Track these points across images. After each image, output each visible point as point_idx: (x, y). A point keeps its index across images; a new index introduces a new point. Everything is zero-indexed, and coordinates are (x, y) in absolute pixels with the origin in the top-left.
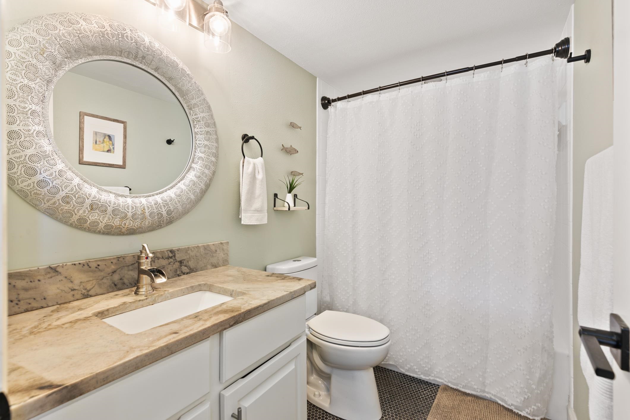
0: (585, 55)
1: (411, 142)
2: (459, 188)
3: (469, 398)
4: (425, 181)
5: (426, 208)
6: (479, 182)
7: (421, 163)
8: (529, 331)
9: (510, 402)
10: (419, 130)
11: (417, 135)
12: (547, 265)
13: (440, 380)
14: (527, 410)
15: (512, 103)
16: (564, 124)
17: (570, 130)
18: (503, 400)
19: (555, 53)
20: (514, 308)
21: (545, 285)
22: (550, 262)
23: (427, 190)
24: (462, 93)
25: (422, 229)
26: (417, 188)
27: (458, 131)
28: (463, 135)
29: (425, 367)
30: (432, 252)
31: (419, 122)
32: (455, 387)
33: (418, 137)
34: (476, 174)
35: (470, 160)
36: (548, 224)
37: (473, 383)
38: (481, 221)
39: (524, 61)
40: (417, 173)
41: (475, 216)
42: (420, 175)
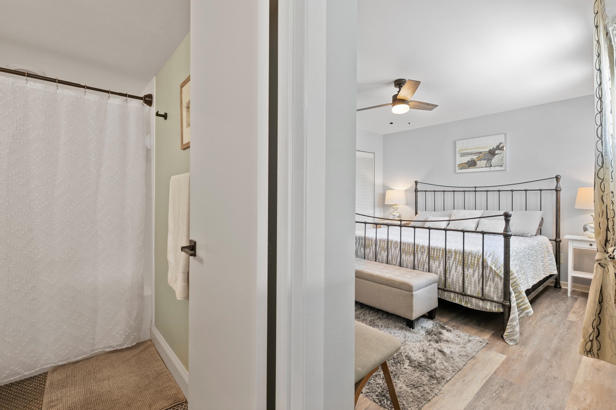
0: (164, 115)
1: (13, 136)
2: (72, 186)
3: (80, 363)
4: (31, 177)
5: (32, 205)
6: (90, 182)
7: (25, 158)
8: (129, 288)
9: (115, 345)
10: (23, 125)
11: (20, 130)
12: (141, 240)
13: (48, 366)
14: (128, 342)
15: (118, 126)
16: (149, 148)
17: (153, 153)
18: (110, 347)
19: (144, 101)
20: (118, 275)
21: (139, 253)
22: (143, 237)
23: (33, 186)
24: (75, 104)
25: (26, 225)
26: (21, 184)
27: (70, 136)
28: (76, 141)
29: (31, 362)
30: (39, 247)
31: (23, 117)
32: (65, 362)
33: (22, 132)
34: (87, 175)
35: (83, 163)
36: (142, 213)
37: (84, 349)
38: (92, 214)
39: (125, 98)
40: (21, 169)
41: (87, 209)
42: (24, 171)
